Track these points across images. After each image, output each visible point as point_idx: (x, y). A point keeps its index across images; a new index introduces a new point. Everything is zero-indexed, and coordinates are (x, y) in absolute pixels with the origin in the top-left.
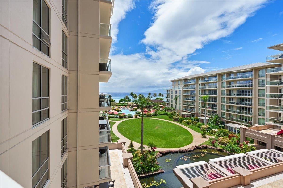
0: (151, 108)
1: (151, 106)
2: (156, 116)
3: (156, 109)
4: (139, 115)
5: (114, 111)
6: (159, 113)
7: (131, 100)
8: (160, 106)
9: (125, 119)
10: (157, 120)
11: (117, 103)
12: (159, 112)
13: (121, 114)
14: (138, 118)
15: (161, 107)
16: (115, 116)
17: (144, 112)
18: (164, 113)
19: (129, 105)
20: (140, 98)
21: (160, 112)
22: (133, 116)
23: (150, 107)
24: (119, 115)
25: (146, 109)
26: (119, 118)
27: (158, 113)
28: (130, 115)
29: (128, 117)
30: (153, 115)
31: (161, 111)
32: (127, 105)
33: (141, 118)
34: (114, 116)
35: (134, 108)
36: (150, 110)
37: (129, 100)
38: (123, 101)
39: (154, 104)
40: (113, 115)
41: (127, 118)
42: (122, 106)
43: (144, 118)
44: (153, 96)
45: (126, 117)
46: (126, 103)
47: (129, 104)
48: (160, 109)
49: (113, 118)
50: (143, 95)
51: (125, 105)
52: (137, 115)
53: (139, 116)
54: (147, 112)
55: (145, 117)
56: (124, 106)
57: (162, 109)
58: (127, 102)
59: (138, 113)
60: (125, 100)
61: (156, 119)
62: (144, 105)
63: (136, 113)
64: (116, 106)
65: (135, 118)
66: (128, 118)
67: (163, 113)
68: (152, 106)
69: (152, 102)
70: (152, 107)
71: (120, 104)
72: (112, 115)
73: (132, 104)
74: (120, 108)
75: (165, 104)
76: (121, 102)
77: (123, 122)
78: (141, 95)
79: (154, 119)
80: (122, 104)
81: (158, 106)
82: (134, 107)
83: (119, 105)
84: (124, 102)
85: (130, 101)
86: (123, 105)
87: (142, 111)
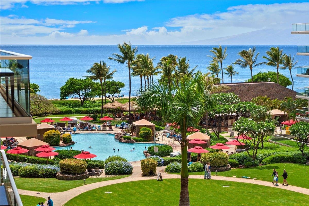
0: (227, 126)
1: (226, 118)
2: (248, 167)
3: (250, 130)
4: (166, 163)
5: (34, 142)
6: (266, 152)
7: (122, 85)
8: (276, 116)
9: (92, 181)
10: (255, 186)
11: (48, 103)
12: (267, 148)
13: (70, 155)
14: (161, 180)
15: (281, 120)
16: (43, 167)
17: (193, 146)
18: (293, 151)
19: (109, 111)
20: (167, 72)
21: (271, 148)
22: (134, 165)
23: (220, 119)
24: (62, 162)
25: (200, 130)
26: (61, 178)
27: (260, 153)
28: (117, 162)
29: (107, 174)
30: (233, 165)
31: (275, 144)
32: (102, 112)
33: (178, 176)
34: (38, 166)
35: (139, 127)
36: (223, 139)
37: (113, 84)
38: (81, 92)
39: (239, 107)
40: (30, 161)
41: (103, 175)
42: (74, 118)
43: (191, 177)
44: (236, 63)
45: (98, 174)
46: (96, 98)
47: (109, 106)
48: (272, 130)
49: (30, 180)
50: (184, 60)
51: (93, 112)
52: (152, 159)
53: (164, 168)
54: (205, 146)
55: (193, 171)
56: (83, 116)
57: (284, 132)
58: (100, 94)
59: (156, 150)
60: (91, 85)
61: (253, 181)
62: (194, 109)
63: (150, 152)
64: (46, 114)
65: (144, 175)
66: (105, 180)
67: (290, 154)
68: (232, 117)
69: (231, 95)
70: (230, 121)
71: (64, 104)
72: (24, 160)
73: (126, 106)
74: (63, 125)
75: (298, 106)
76: (71, 98)
77: (81, 197)
78: (172, 58)
79: (239, 184)
80: (76, 105)
81: (263, 117)
82: (137, 119)
83: (59, 109)
84: (87, 95)
85: (117, 91)
86: (78, 113)
87: (185, 144)
